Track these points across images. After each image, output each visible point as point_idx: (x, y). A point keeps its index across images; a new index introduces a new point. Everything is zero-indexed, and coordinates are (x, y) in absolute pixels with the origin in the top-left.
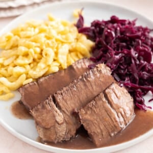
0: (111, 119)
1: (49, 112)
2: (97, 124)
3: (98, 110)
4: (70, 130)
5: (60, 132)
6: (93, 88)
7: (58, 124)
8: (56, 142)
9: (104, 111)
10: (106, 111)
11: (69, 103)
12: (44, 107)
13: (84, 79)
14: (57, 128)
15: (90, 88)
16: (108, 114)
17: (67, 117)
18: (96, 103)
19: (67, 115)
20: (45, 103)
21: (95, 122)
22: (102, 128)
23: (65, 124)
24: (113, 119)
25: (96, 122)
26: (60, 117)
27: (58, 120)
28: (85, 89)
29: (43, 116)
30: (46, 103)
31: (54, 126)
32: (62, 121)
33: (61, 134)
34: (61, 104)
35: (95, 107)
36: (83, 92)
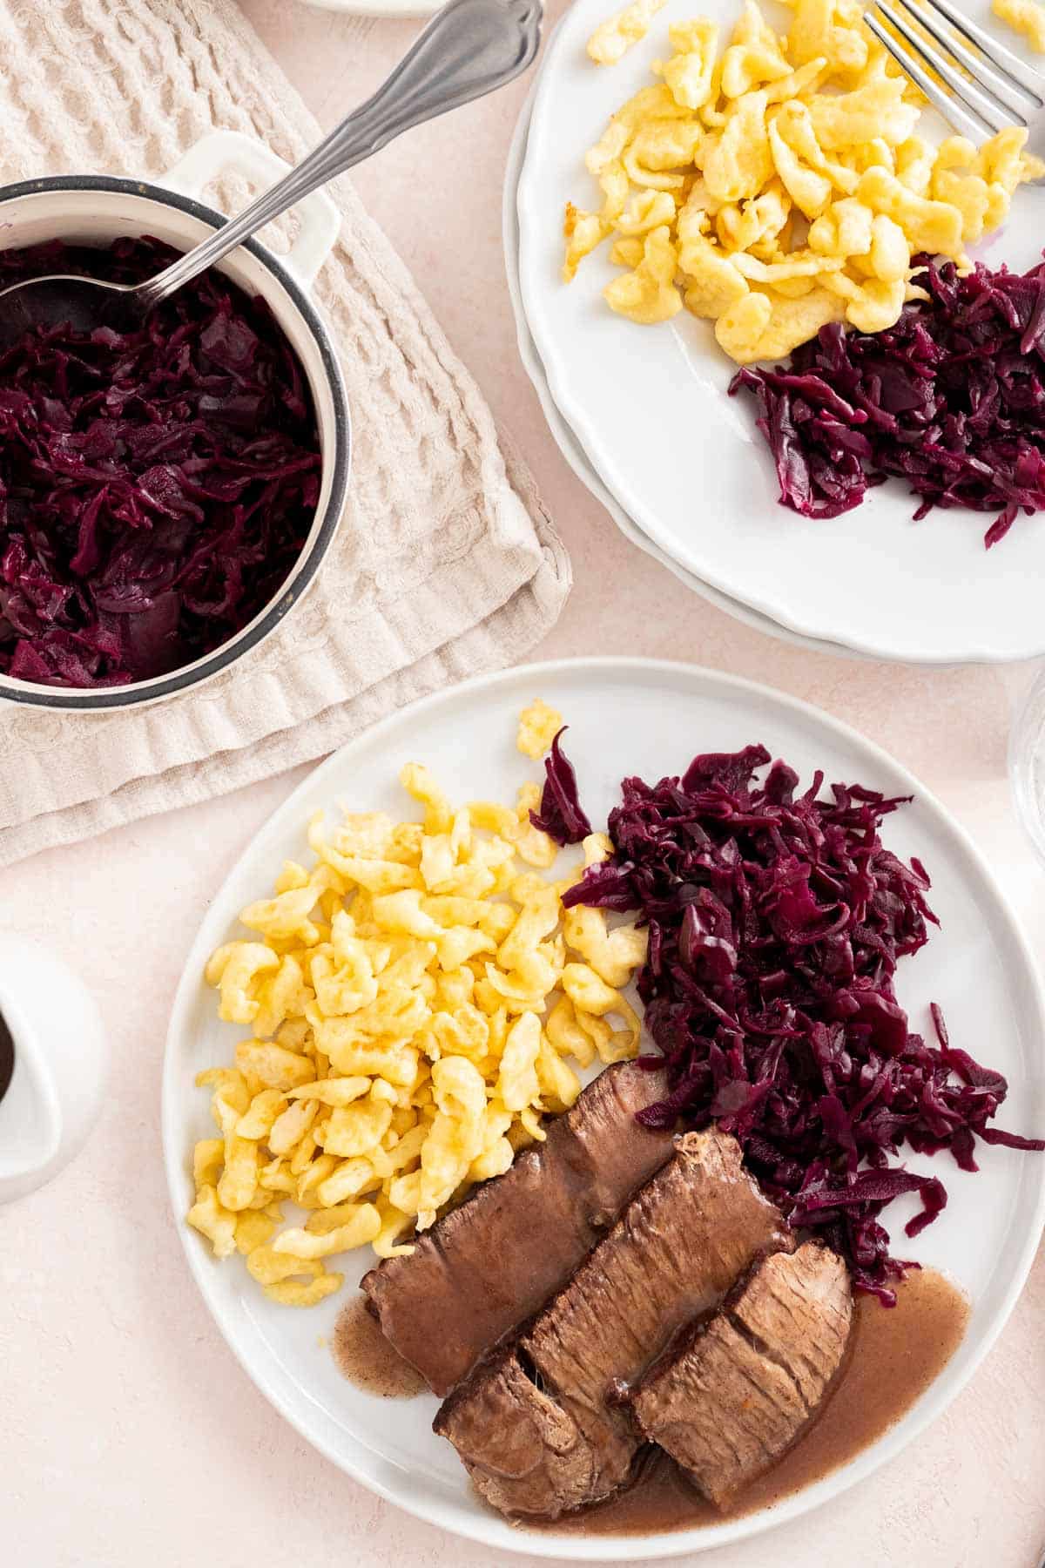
0: (767, 1396)
1: (515, 1417)
2: (716, 1429)
3: (712, 1382)
4: (608, 1466)
5: (569, 1479)
6: (675, 1266)
7: (558, 1454)
8: (556, 1513)
9: (734, 1376)
10: (745, 1373)
11: (587, 1357)
12: (492, 1406)
13: (636, 1235)
14: (555, 1470)
15: (665, 1266)
16: (753, 1383)
17: (590, 1419)
18: (701, 1359)
19: (590, 1411)
20: (492, 1390)
21: (706, 1422)
22: (732, 1439)
23: (584, 1449)
24: (773, 1393)
25: (711, 1424)
26: (560, 1430)
27: (553, 1442)
28: (648, 1274)
29: (494, 1440)
30: (500, 1389)
31: (543, 1469)
32: (571, 1444)
33: (573, 1486)
34: (557, 1377)
35: (700, 1375)
36: (637, 1291)
